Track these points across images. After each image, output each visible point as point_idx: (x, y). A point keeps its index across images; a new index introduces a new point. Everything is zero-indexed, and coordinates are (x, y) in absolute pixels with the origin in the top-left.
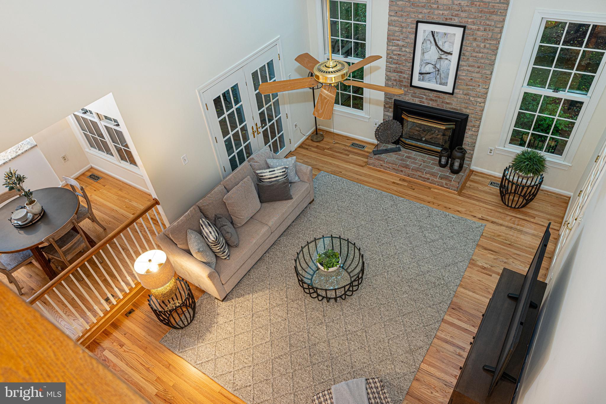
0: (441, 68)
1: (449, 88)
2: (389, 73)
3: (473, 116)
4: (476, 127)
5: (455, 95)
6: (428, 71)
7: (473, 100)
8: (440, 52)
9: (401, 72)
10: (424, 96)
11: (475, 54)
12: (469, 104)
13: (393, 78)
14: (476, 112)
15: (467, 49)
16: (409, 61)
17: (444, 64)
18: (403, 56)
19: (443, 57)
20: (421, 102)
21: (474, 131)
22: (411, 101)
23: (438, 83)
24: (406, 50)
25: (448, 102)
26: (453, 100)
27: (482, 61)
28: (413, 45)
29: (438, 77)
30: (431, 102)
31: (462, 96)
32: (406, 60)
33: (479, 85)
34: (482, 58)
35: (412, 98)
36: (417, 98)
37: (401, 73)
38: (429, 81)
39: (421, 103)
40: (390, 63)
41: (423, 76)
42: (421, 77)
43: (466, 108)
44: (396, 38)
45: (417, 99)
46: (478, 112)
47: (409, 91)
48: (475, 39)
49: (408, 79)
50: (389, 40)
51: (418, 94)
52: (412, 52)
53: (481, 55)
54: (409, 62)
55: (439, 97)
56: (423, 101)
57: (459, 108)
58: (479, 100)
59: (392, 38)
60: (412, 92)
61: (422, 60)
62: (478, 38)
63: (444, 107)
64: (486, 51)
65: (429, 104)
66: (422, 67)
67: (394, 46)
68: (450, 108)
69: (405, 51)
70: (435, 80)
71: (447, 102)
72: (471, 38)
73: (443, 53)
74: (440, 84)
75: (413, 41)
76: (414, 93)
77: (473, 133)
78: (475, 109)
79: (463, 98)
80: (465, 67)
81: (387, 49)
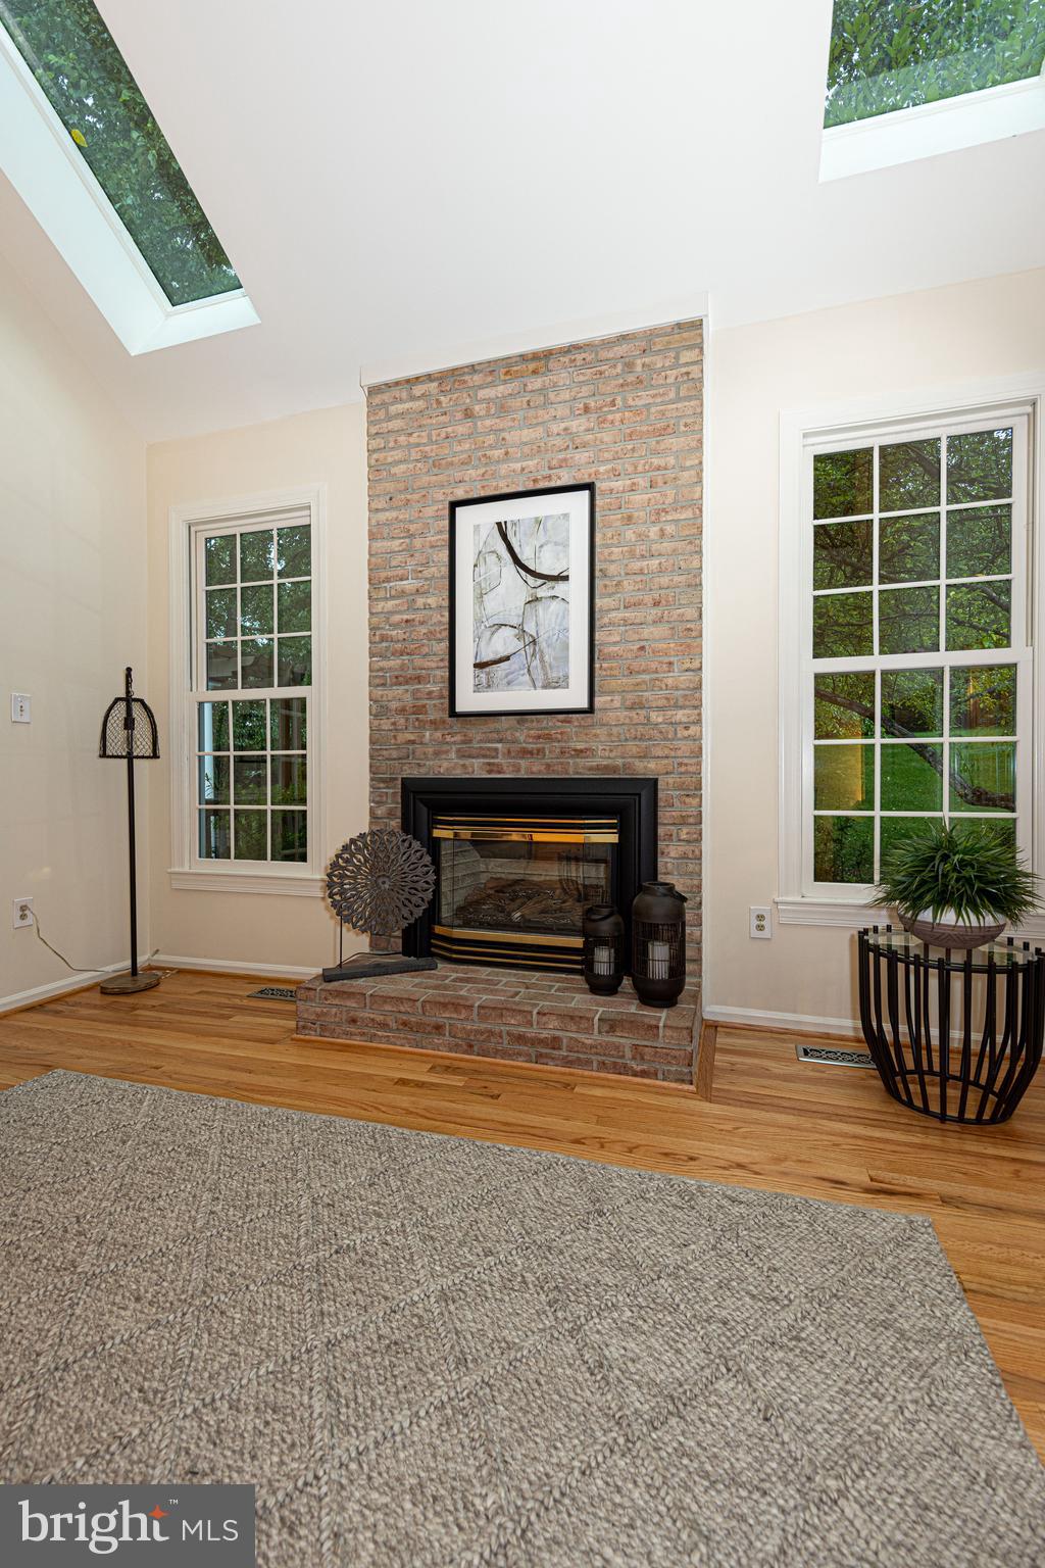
0: (541, 633)
1: (575, 696)
2: (379, 692)
3: (671, 781)
4: (691, 820)
5: (598, 715)
6: (503, 653)
7: (660, 720)
8: (530, 579)
9: (419, 679)
10: (499, 746)
11: (636, 565)
12: (650, 739)
13: (394, 705)
14: (680, 764)
15: (610, 554)
16: (438, 636)
17: (548, 613)
18: (422, 623)
19: (541, 593)
20: (491, 768)
21: (688, 841)
22: (458, 773)
23: (539, 684)
24: (429, 601)
25: (580, 746)
26: (596, 735)
27: (665, 580)
28: (446, 582)
29: (536, 662)
30: (523, 763)
31: (623, 715)
32: (430, 635)
33: (670, 663)
34: (661, 570)
35: (461, 762)
36: (477, 757)
37: (419, 683)
38: (509, 683)
39: (490, 772)
40: (383, 657)
41: (488, 674)
42: (483, 675)
43: (644, 756)
44: (395, 573)
45: (477, 762)
46: (686, 761)
47: (448, 738)
48: (630, 518)
49: (441, 697)
50: (374, 583)
51: (481, 741)
52: (446, 603)
53: (655, 563)
54: (441, 640)
55: (549, 738)
56: (498, 765)
57: (619, 762)
58: (681, 715)
59: (383, 575)
60: (458, 738)
61: (478, 621)
62: (636, 514)
63: (571, 770)
64: (667, 546)
65: (519, 770)
66: (483, 644)
67: (392, 598)
68: (591, 769)
69: (427, 607)
70: (527, 677)
71: (575, 750)
72: (616, 518)
73: (540, 582)
74: (545, 687)
75: (445, 570)
76: (463, 742)
77: (683, 849)
78: (673, 754)
79: (627, 721)
80: (613, 614)
81: (371, 613)
